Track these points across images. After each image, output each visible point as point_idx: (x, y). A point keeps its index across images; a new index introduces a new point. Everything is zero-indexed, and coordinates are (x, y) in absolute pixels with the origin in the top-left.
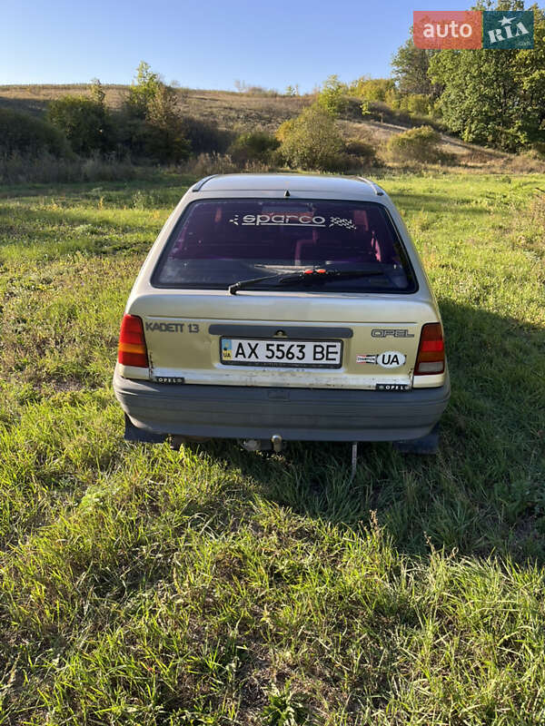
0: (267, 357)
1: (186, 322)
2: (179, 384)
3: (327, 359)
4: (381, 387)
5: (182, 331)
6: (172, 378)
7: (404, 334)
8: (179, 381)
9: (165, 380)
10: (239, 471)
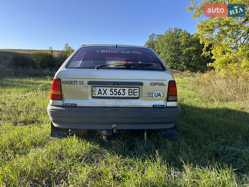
0: (110, 94)
1: (79, 80)
2: (74, 106)
3: (134, 95)
4: (155, 106)
5: (77, 84)
6: (72, 104)
7: (162, 84)
8: (75, 105)
9: (69, 105)
10: (98, 146)
